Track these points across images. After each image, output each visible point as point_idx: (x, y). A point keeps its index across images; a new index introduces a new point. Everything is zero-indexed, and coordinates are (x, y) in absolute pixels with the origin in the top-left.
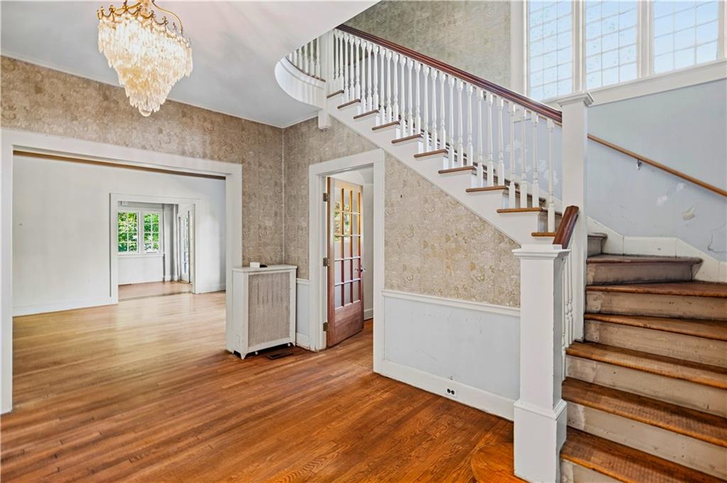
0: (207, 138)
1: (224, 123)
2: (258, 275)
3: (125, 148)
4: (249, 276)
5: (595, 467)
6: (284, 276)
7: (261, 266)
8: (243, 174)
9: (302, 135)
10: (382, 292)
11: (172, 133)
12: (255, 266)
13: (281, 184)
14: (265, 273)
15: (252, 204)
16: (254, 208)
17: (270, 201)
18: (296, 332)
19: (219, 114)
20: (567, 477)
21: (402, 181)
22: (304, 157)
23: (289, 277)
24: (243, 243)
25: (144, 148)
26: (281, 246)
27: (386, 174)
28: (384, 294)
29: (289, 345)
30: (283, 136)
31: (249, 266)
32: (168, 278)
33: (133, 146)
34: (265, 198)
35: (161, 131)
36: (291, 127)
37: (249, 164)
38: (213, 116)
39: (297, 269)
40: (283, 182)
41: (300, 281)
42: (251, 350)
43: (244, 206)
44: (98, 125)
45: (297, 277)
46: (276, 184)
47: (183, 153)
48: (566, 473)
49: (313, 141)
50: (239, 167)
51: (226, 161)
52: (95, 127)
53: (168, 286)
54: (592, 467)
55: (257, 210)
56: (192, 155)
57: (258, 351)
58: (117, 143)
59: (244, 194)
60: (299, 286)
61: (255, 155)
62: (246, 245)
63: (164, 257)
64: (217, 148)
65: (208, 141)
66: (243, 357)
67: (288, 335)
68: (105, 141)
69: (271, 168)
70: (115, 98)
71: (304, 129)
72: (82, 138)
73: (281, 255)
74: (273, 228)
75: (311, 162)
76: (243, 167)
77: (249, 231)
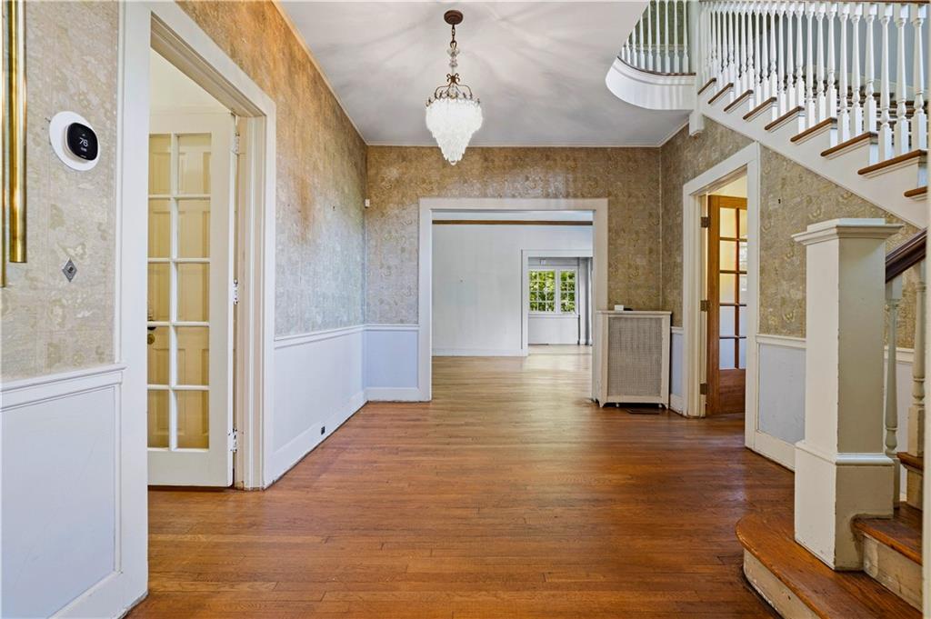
0: (570, 177)
1: (588, 157)
2: (620, 318)
3: (499, 200)
4: (609, 318)
5: (895, 544)
6: (654, 321)
7: (625, 309)
8: (609, 209)
9: (677, 149)
10: (756, 336)
11: (537, 178)
12: (619, 308)
13: (658, 214)
14: (629, 316)
15: (620, 241)
16: (622, 245)
17: (642, 235)
18: (670, 392)
19: (581, 149)
20: (870, 562)
21: (780, 179)
22: (679, 176)
23: (661, 323)
24: (609, 284)
25: (514, 196)
26: (658, 288)
27: (761, 176)
28: (759, 340)
29: (660, 406)
30: (660, 156)
31: (613, 309)
32: (583, 341)
33: (506, 196)
34: (637, 233)
35: (527, 179)
36: (667, 143)
37: (616, 196)
38: (576, 153)
39: (672, 316)
40: (661, 212)
41: (675, 330)
42: (612, 400)
43: (610, 244)
44: (480, 183)
45: (672, 325)
46: (651, 215)
47: (547, 196)
48: (870, 555)
49: (688, 154)
50: (605, 201)
51: (590, 198)
52: (479, 185)
53: (583, 348)
54: (890, 543)
55: (626, 246)
56: (556, 197)
57: (619, 403)
58: (493, 196)
59: (610, 231)
60: (675, 337)
61: (624, 186)
62: (612, 287)
63: (579, 319)
64: (580, 186)
65: (571, 180)
66: (601, 405)
67: (659, 393)
68: (485, 196)
69: (645, 197)
70: (492, 157)
71: (679, 142)
72: (470, 197)
73: (658, 300)
74: (647, 267)
75: (687, 180)
76: (609, 201)
77: (617, 270)
